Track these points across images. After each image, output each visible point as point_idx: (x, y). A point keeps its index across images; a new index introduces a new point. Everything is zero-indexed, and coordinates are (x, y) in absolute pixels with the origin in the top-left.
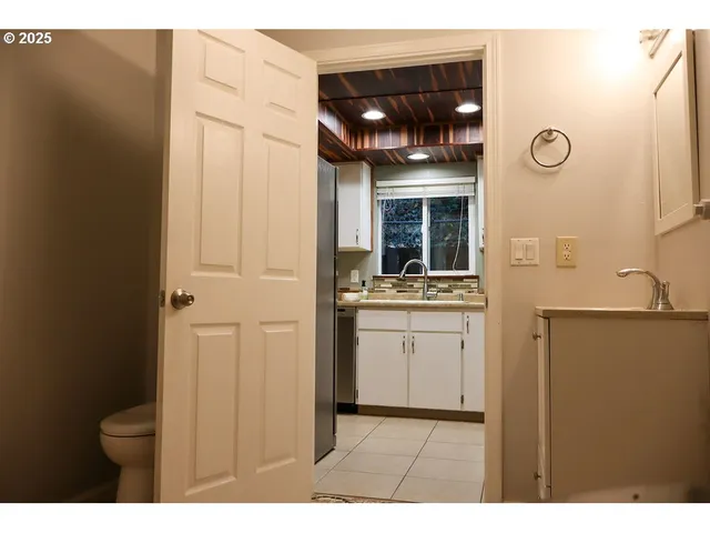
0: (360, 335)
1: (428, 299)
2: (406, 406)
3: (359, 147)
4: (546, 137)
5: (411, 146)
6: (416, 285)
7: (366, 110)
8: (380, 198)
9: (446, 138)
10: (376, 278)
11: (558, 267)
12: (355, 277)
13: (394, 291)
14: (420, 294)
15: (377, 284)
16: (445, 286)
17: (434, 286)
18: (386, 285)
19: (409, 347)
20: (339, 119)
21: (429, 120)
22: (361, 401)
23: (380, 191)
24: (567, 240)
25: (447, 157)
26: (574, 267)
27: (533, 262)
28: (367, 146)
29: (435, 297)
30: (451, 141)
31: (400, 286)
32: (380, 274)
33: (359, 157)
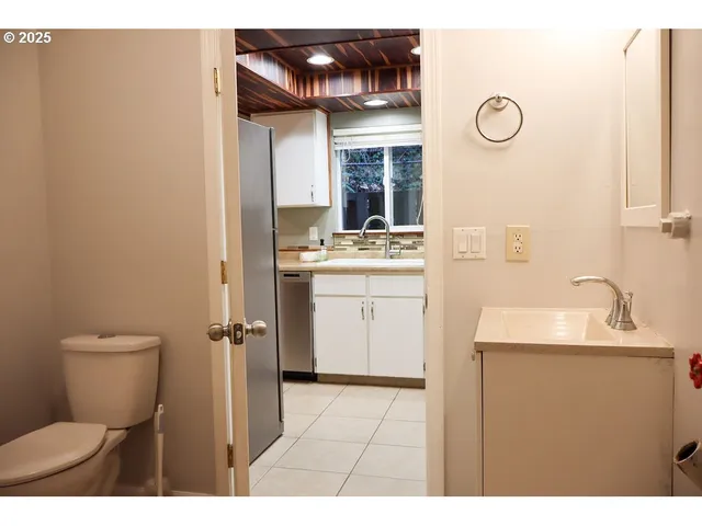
0: (316, 300)
1: (391, 257)
2: (366, 374)
3: (308, 95)
4: (495, 104)
5: (366, 93)
6: (379, 242)
7: (311, 55)
8: (338, 148)
9: (404, 83)
10: (336, 235)
11: (508, 261)
12: (314, 235)
13: (355, 249)
14: (383, 251)
15: (337, 241)
16: (409, 242)
17: (398, 243)
18: (347, 242)
19: (368, 313)
20: (282, 66)
21: (383, 63)
22: (319, 370)
23: (336, 140)
24: (519, 229)
25: (407, 102)
26: (526, 261)
27: (479, 256)
28: (317, 94)
29: (399, 256)
30: (409, 86)
31: (362, 244)
32: (340, 230)
33: (310, 105)
